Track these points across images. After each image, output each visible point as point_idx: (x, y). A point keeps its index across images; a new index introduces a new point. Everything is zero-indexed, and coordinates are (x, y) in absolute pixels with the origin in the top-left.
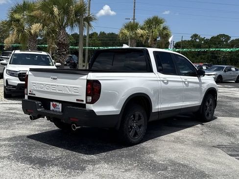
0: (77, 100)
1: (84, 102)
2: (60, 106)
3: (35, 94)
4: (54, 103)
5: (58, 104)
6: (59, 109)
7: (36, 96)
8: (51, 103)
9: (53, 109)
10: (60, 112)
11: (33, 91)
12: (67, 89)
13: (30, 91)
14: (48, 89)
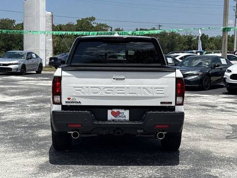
0: (162, 103)
1: (173, 104)
2: (126, 113)
3: (80, 102)
4: (115, 111)
6: (125, 117)
7: (82, 104)
8: (109, 112)
9: (113, 118)
10: (125, 121)
11: (76, 98)
12: (145, 90)
13: (69, 99)
14: (109, 93)
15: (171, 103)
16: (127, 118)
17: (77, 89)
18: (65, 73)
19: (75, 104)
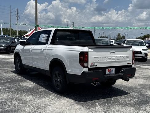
0: (128, 64)
1: (131, 64)
2: (113, 70)
3: (97, 66)
4: (109, 69)
5: (112, 69)
6: (113, 72)
7: (98, 67)
8: (107, 70)
9: (109, 73)
10: (113, 74)
11: (95, 63)
12: (123, 58)
13: (92, 64)
14: (109, 60)
15: (131, 63)
16: (114, 72)
17: (96, 58)
18: (90, 50)
19: (94, 67)
